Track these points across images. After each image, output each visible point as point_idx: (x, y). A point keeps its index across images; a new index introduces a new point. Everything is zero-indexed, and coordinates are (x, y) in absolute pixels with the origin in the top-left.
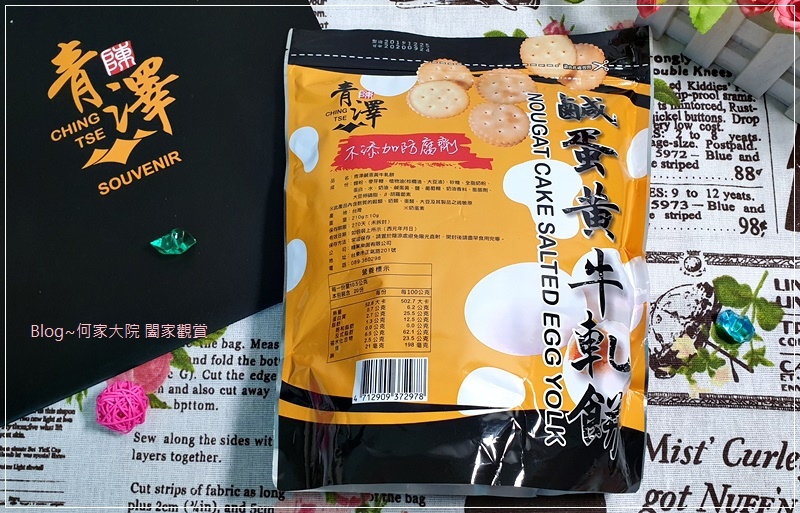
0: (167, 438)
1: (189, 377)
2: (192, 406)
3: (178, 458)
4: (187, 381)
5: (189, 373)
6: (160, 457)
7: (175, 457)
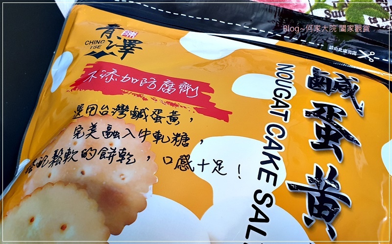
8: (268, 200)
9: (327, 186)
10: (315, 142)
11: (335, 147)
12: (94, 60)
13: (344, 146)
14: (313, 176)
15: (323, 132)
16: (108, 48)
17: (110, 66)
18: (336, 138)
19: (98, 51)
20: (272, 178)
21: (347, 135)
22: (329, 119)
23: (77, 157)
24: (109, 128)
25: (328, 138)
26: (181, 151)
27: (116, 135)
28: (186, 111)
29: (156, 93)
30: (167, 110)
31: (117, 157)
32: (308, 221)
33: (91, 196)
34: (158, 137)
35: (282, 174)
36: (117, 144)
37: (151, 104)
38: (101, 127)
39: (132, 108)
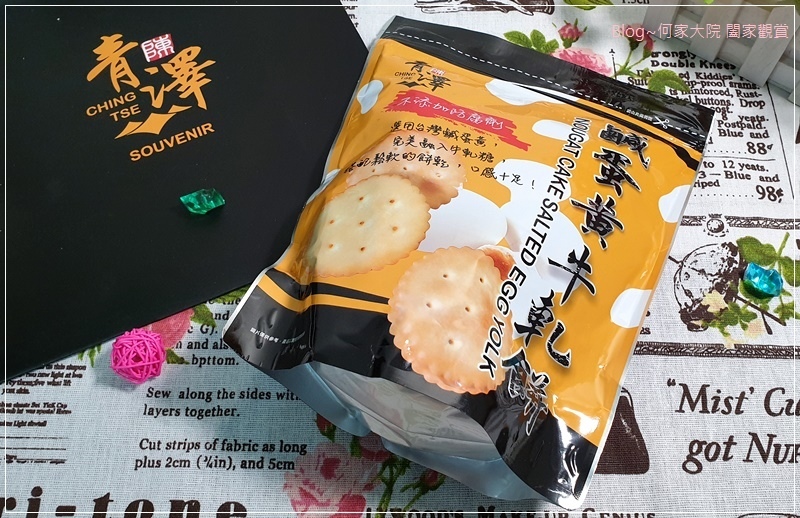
0: (182, 393)
1: (210, 331)
2: (211, 361)
3: (193, 413)
4: (207, 336)
5: (210, 328)
6: (174, 413)
7: (190, 412)
8: (554, 207)
9: (604, 210)
10: (599, 177)
11: (616, 185)
12: (407, 88)
13: (625, 186)
14: (594, 201)
15: (608, 172)
16: (419, 80)
17: (423, 95)
18: (619, 178)
19: (409, 81)
20: (559, 193)
21: (629, 180)
22: (615, 163)
23: (400, 157)
24: (425, 140)
25: (611, 177)
26: (487, 164)
27: (431, 146)
28: (491, 139)
29: (465, 121)
30: (475, 135)
31: (433, 161)
32: (584, 230)
33: (413, 184)
34: (467, 152)
35: (567, 193)
36: (433, 153)
37: (461, 129)
38: (419, 138)
39: (444, 129)
